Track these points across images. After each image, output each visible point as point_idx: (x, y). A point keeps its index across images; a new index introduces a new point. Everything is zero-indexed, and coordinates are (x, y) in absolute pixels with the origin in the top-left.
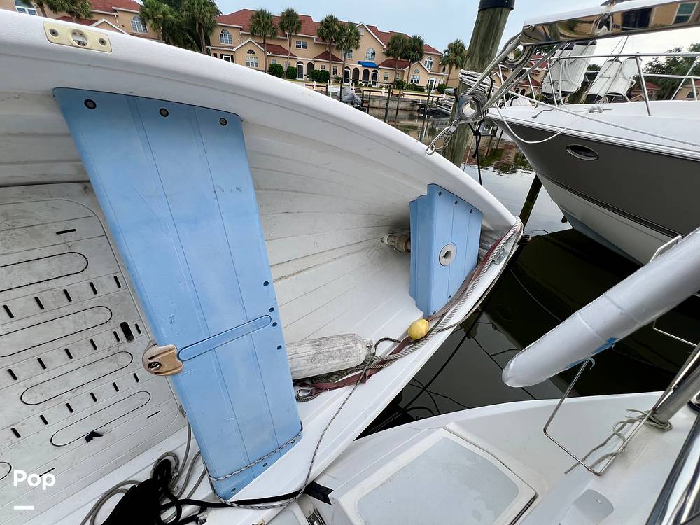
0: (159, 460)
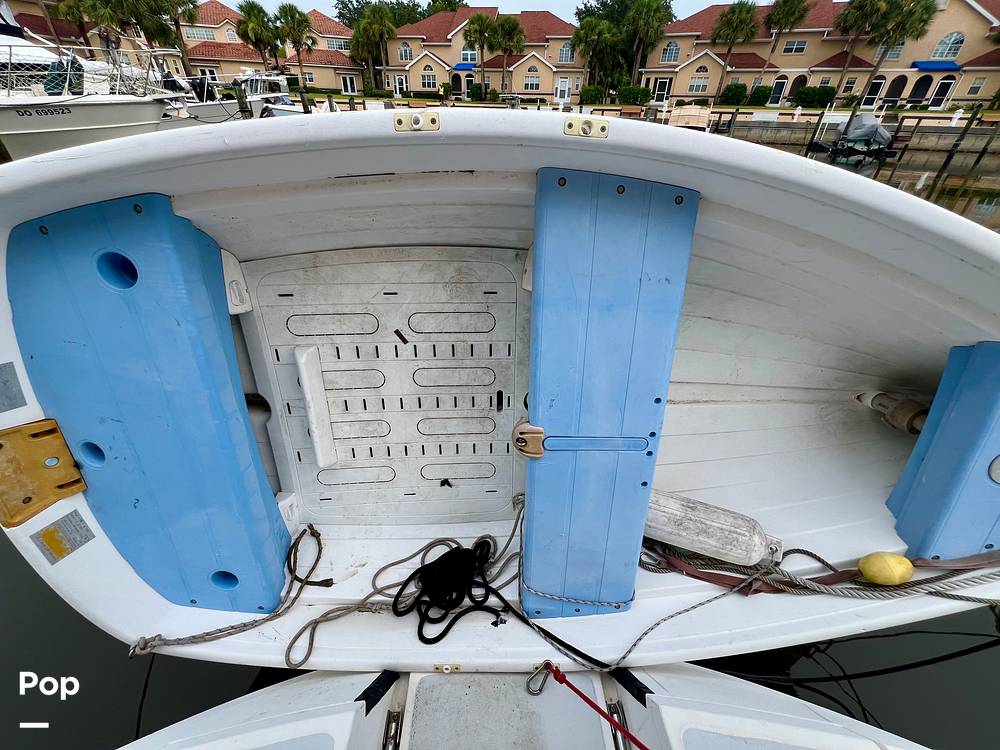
0: (482, 537)
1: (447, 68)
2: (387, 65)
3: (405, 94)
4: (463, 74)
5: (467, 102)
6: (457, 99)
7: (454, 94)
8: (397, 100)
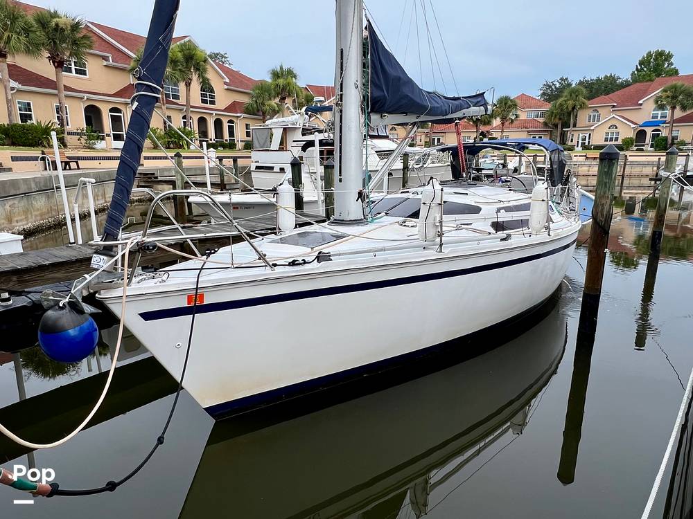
1: (633, 126)
2: (575, 126)
3: (585, 147)
4: (649, 131)
5: (649, 152)
6: (637, 150)
7: (636, 146)
8: (577, 152)
